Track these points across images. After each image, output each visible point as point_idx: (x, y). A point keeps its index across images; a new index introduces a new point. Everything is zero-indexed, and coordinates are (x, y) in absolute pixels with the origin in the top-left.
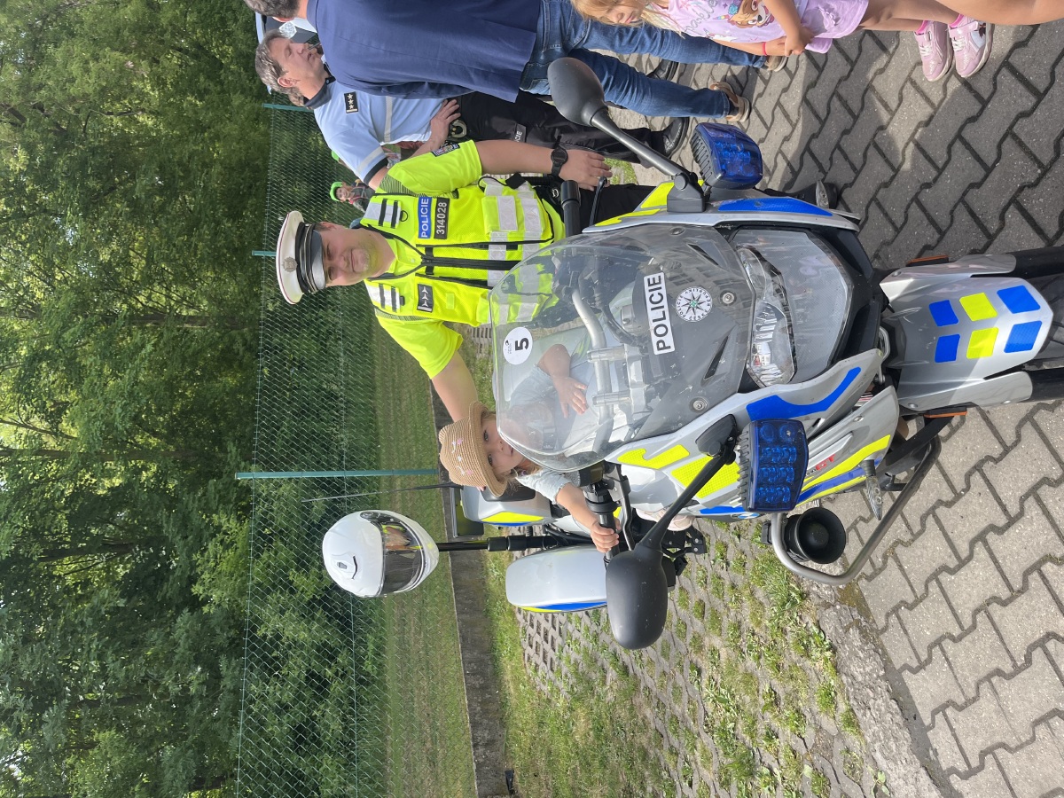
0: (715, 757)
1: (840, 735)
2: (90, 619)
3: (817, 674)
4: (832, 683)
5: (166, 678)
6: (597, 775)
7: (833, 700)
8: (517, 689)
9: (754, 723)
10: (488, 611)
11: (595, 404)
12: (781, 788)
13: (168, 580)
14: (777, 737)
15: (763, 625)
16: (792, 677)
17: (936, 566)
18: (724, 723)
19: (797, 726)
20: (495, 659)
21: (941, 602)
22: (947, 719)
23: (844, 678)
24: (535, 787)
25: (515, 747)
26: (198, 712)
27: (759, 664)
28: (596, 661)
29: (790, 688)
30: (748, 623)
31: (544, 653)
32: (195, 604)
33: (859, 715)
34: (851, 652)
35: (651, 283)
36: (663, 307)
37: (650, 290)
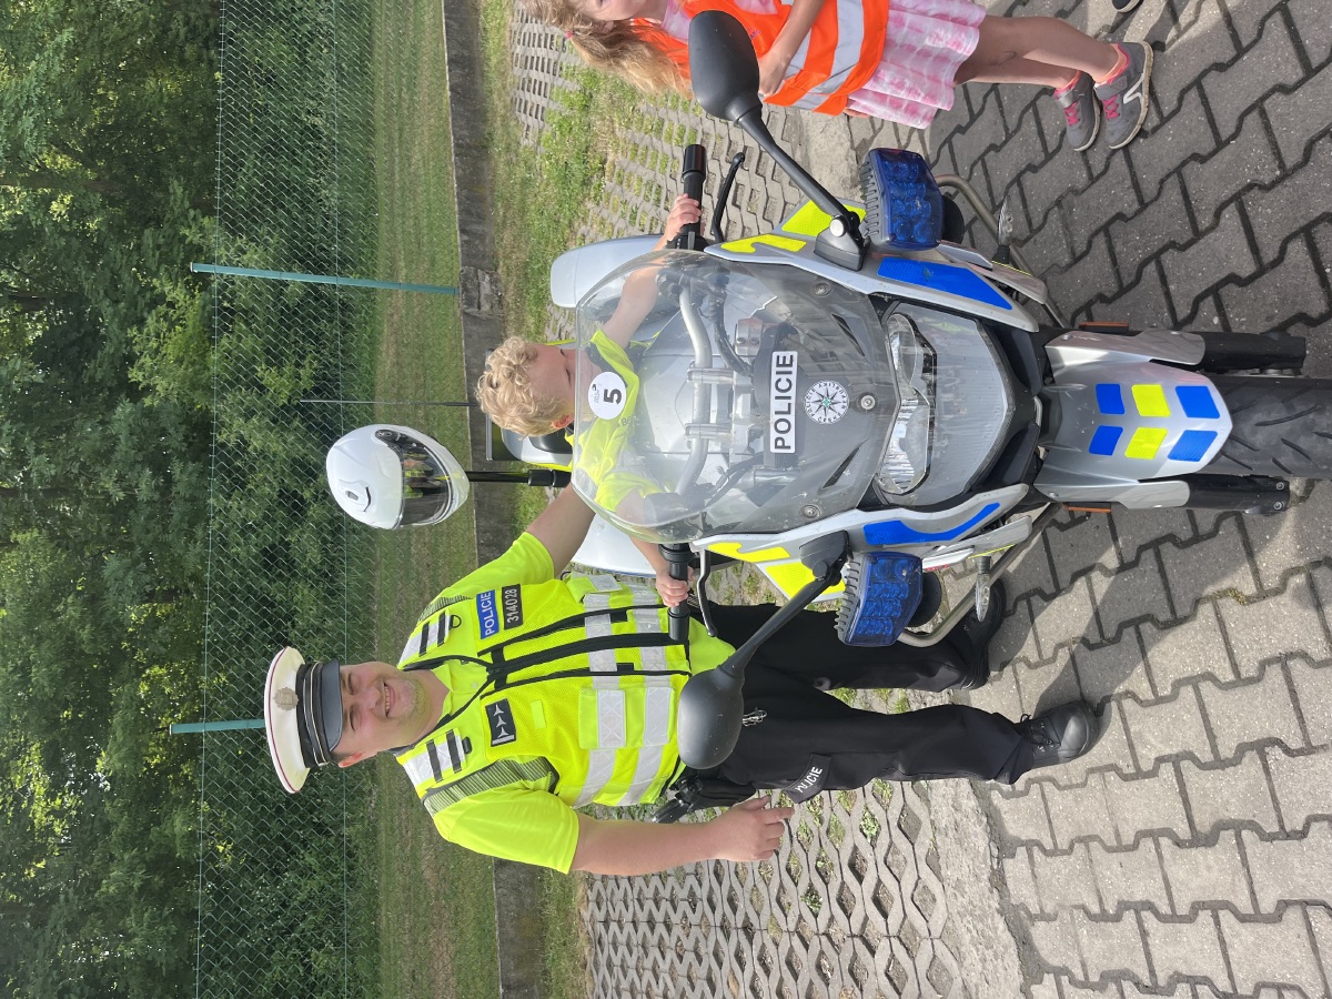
13: (95, 357)
32: (135, 392)
35: (781, 362)
36: (789, 398)
37: (778, 373)
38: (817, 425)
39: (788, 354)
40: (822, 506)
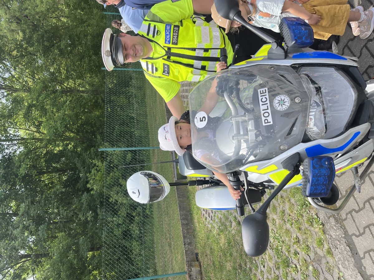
0: (273, 258)
1: (325, 257)
2: (53, 196)
3: (316, 233)
4: (322, 237)
5: (80, 215)
6: (229, 259)
7: (322, 244)
8: (199, 225)
9: (289, 248)
10: (188, 197)
11: (233, 139)
12: (300, 273)
13: (79, 182)
14: (299, 254)
15: (294, 213)
16: (305, 233)
17: (369, 197)
18: (277, 247)
19: (307, 251)
20: (191, 214)
21: (370, 211)
22: (370, 256)
23: (327, 236)
24: (206, 260)
25: (199, 245)
26: (91, 226)
27: (292, 227)
28: (228, 218)
29: (304, 237)
30: (287, 211)
31: (209, 213)
32: (88, 190)
33: (333, 250)
34: (330, 226)
35: (262, 92)
36: (267, 104)
37: (261, 96)
38: (279, 112)
39: (264, 89)
40: (287, 144)
